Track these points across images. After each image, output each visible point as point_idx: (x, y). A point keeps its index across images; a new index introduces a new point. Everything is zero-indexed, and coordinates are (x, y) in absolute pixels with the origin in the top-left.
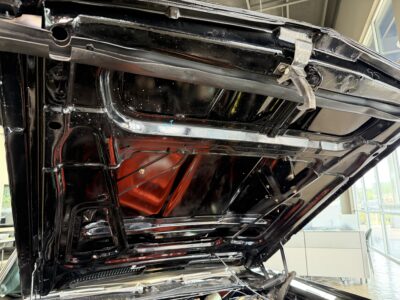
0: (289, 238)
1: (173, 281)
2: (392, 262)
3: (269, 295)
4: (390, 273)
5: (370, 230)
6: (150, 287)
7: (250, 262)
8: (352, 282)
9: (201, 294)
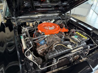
0: (73, 8)
1: (44, 16)
2: (94, 12)
3: (65, 20)
4: (92, 15)
5: (93, 4)
6: (39, 17)
7: (62, 13)
8: (83, 16)
9: (50, 19)
